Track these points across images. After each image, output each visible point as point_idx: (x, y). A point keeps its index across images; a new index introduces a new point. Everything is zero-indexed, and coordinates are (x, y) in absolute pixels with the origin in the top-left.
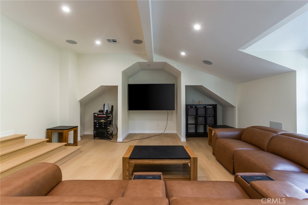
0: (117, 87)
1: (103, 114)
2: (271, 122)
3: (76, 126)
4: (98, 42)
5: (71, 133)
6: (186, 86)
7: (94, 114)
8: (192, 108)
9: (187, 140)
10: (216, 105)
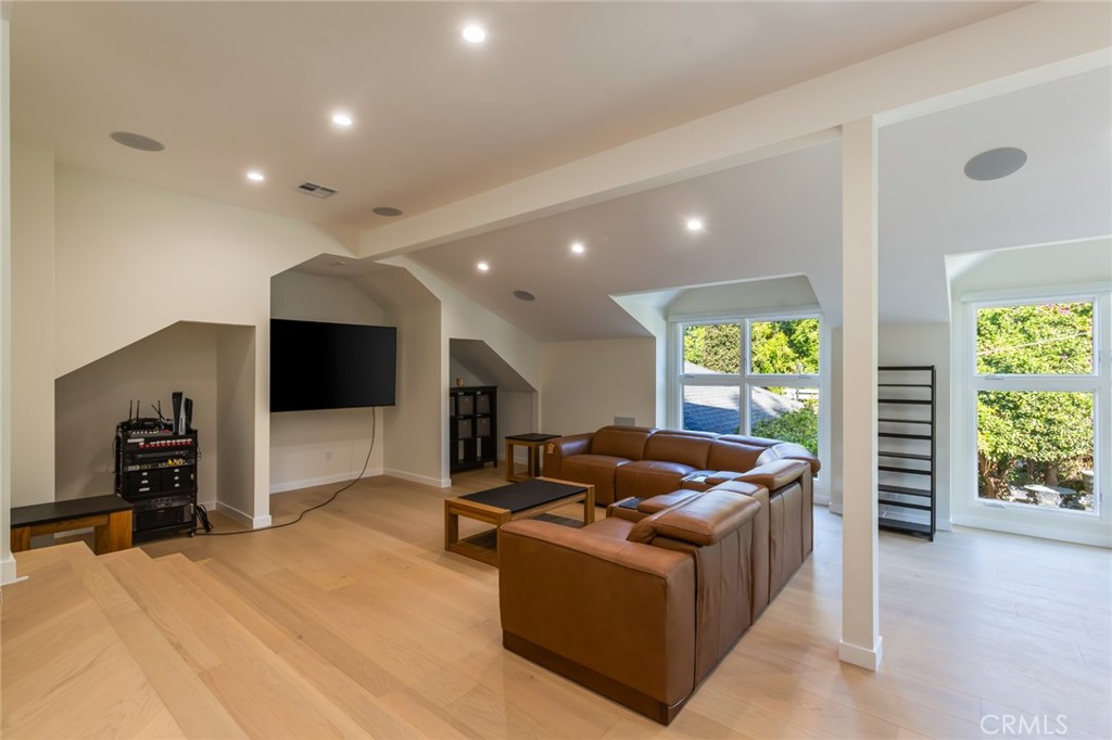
1: (176, 436)
2: (616, 418)
6: (451, 340)
9: (453, 484)
10: (496, 387)
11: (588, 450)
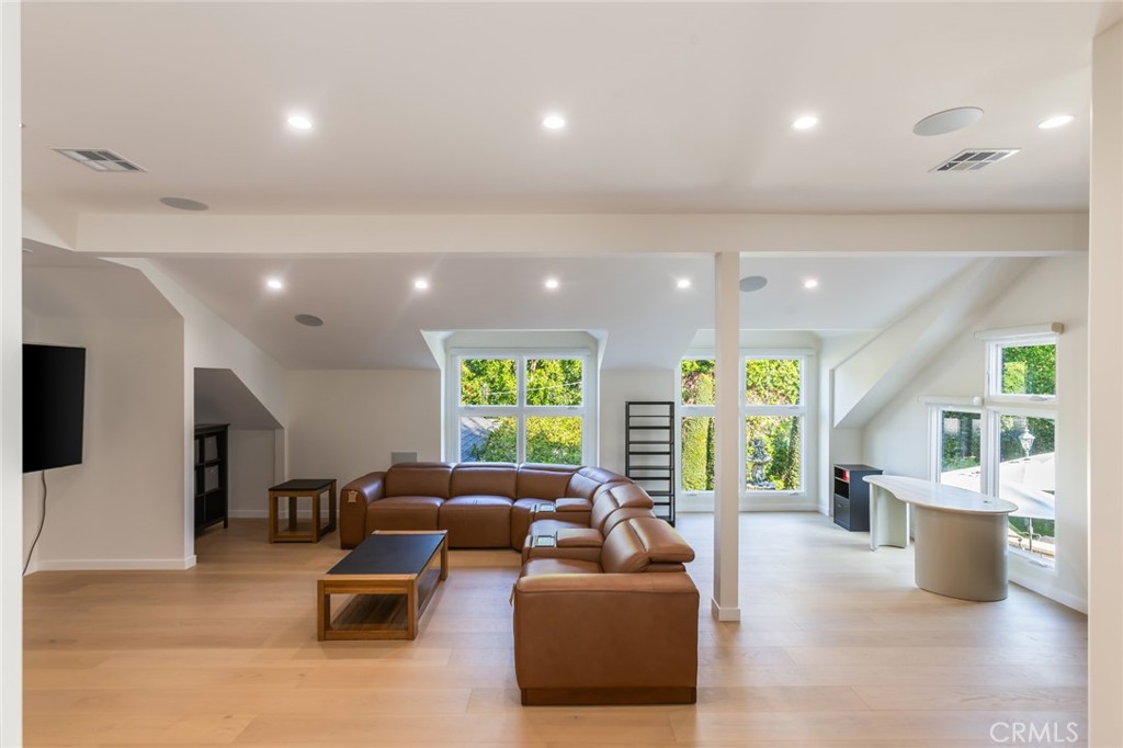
2: (393, 455)
6: (197, 370)
10: (226, 427)
11: (384, 494)
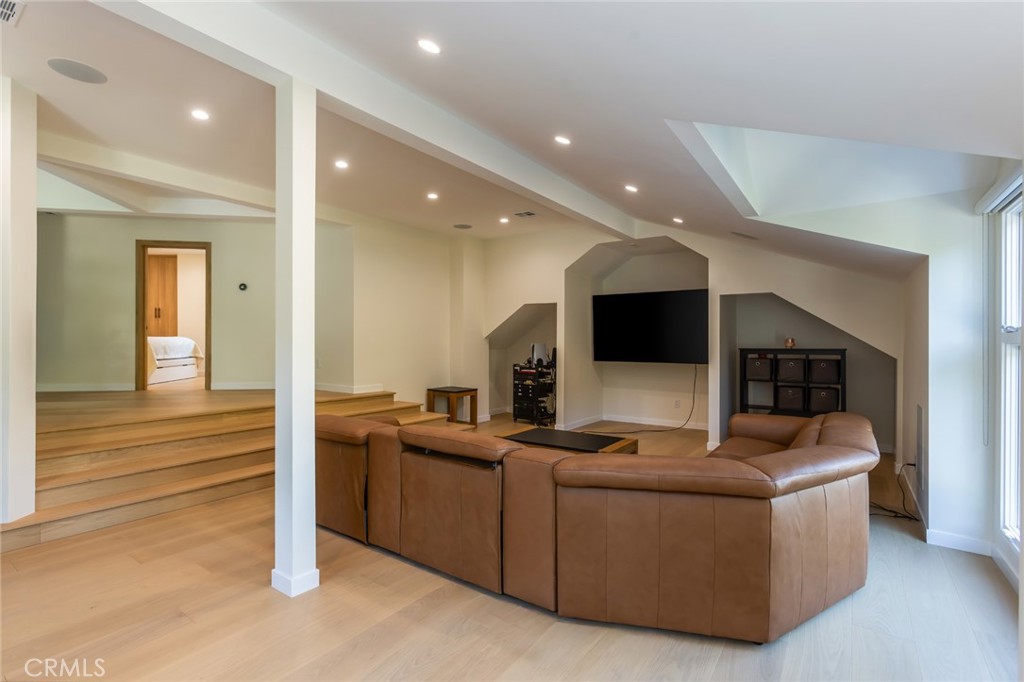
0: (554, 306)
1: (531, 368)
3: (474, 387)
4: (504, 220)
5: (467, 399)
6: (722, 296)
7: (515, 366)
8: (766, 358)
10: (844, 351)
